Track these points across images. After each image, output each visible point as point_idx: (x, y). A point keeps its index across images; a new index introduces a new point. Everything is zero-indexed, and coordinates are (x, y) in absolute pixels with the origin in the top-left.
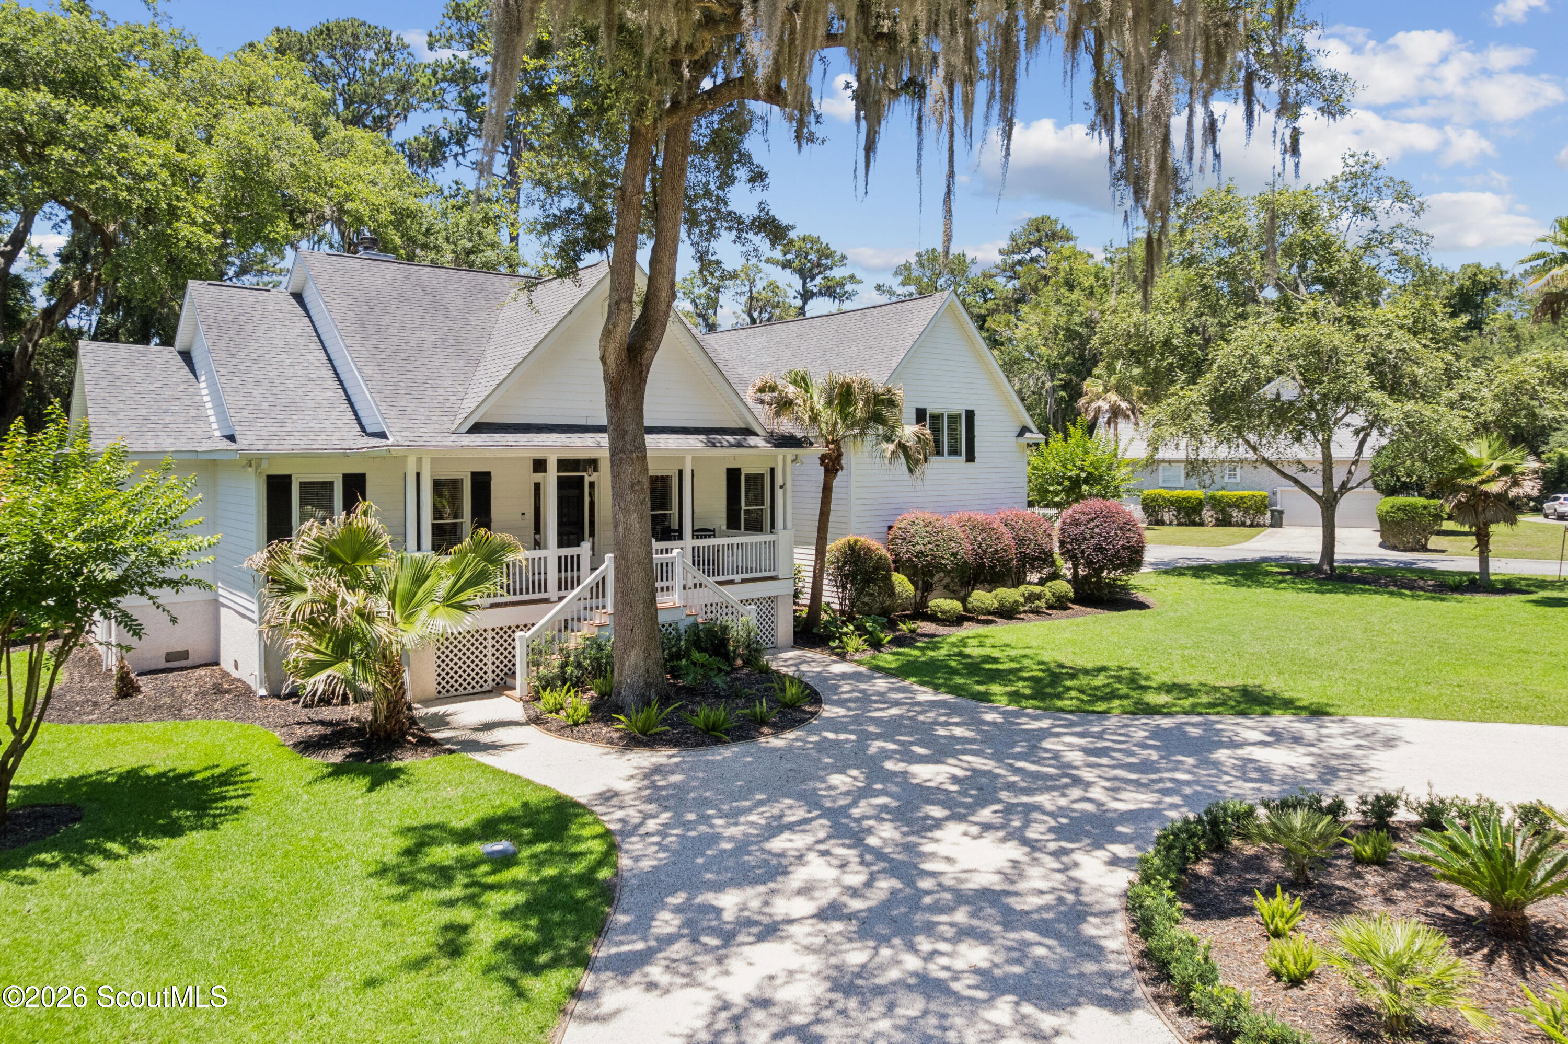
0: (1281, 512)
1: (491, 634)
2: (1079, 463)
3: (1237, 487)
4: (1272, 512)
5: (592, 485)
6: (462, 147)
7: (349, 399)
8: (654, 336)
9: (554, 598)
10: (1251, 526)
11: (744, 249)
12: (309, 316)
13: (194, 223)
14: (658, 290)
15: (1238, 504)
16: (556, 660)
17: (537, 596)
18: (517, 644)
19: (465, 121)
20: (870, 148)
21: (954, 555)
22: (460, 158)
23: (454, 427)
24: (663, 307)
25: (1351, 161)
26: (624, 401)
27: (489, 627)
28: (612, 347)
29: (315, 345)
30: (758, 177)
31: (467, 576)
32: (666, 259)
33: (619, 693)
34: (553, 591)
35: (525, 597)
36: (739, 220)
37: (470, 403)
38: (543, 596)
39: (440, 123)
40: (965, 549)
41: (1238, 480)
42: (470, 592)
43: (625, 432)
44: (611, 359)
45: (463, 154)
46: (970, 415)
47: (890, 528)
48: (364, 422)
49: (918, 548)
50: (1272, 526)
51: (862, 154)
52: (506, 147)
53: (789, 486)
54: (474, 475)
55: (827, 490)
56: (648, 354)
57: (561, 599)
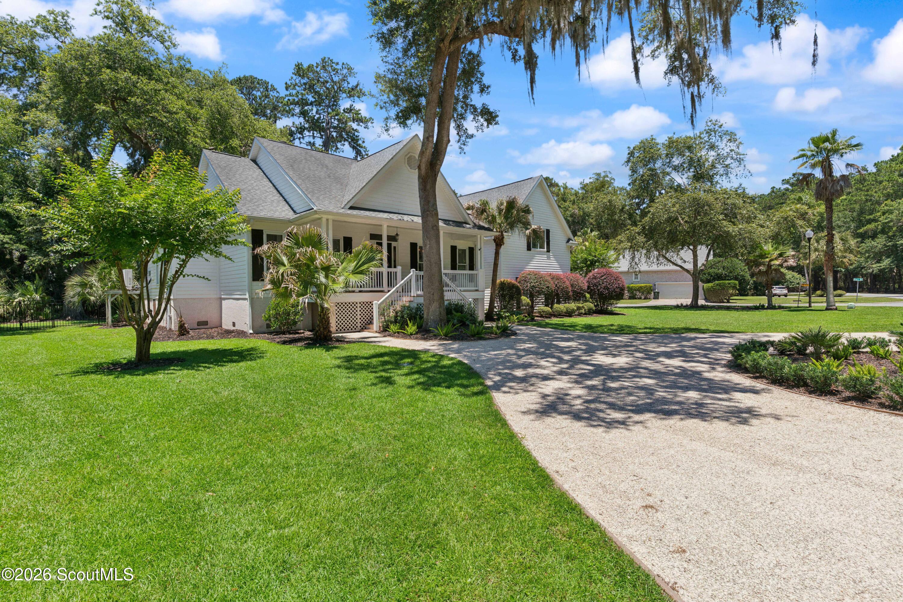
0: (658, 293)
1: (359, 305)
2: (594, 254)
3: (638, 282)
4: (654, 293)
5: (395, 248)
6: (302, 135)
7: (285, 200)
8: (441, 159)
9: (386, 291)
10: (645, 299)
11: (476, 125)
12: (260, 168)
13: (196, 136)
14: (442, 137)
15: (639, 289)
16: (392, 314)
17: (378, 289)
18: (374, 305)
19: (303, 124)
20: (532, 81)
21: (548, 287)
22: (301, 140)
23: (342, 206)
24: (444, 146)
25: (709, 124)
26: (428, 187)
27: (358, 301)
28: (424, 160)
29: (265, 179)
30: (483, 89)
31: (363, 260)
32: (447, 121)
33: (427, 324)
34: (385, 287)
35: (373, 289)
36: (475, 109)
37: (348, 198)
38: (381, 289)
39: (291, 125)
40: (552, 286)
41: (639, 280)
42: (366, 266)
43: (429, 202)
44: (423, 167)
45: (303, 138)
46: (548, 231)
47: (517, 278)
48: (295, 209)
49: (532, 284)
50: (654, 298)
51: (529, 84)
52: (322, 136)
53: (482, 249)
54: (345, 238)
55: (497, 254)
56: (438, 166)
57: (389, 291)
